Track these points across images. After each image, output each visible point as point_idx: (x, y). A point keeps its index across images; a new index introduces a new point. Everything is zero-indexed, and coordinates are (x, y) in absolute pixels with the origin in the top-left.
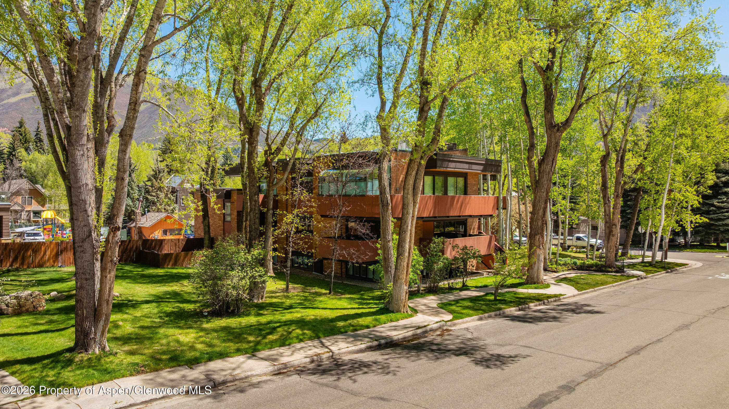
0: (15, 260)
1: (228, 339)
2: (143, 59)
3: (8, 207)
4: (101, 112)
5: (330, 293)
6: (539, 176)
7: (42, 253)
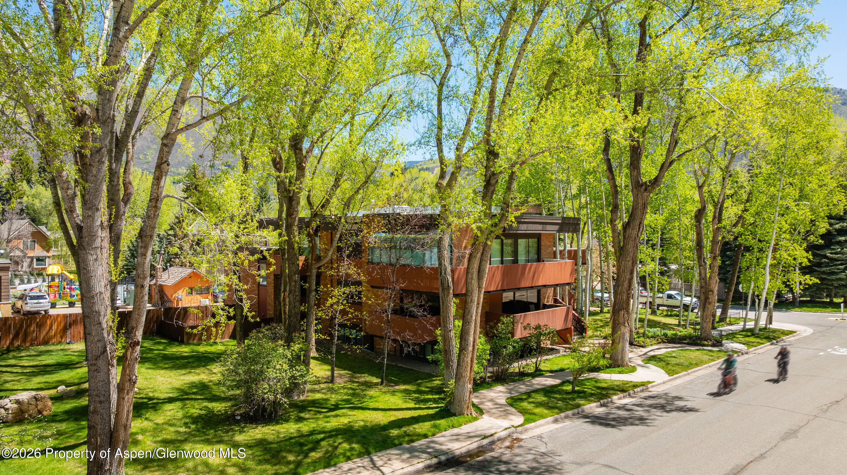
0: (16, 336)
1: (265, 460)
2: (166, 149)
3: (7, 265)
4: (116, 180)
5: (382, 383)
6: (624, 242)
7: (48, 328)
